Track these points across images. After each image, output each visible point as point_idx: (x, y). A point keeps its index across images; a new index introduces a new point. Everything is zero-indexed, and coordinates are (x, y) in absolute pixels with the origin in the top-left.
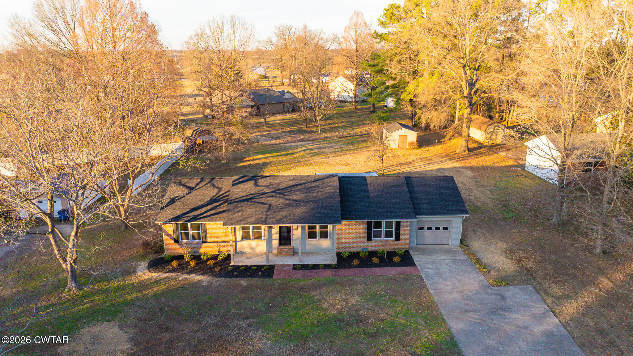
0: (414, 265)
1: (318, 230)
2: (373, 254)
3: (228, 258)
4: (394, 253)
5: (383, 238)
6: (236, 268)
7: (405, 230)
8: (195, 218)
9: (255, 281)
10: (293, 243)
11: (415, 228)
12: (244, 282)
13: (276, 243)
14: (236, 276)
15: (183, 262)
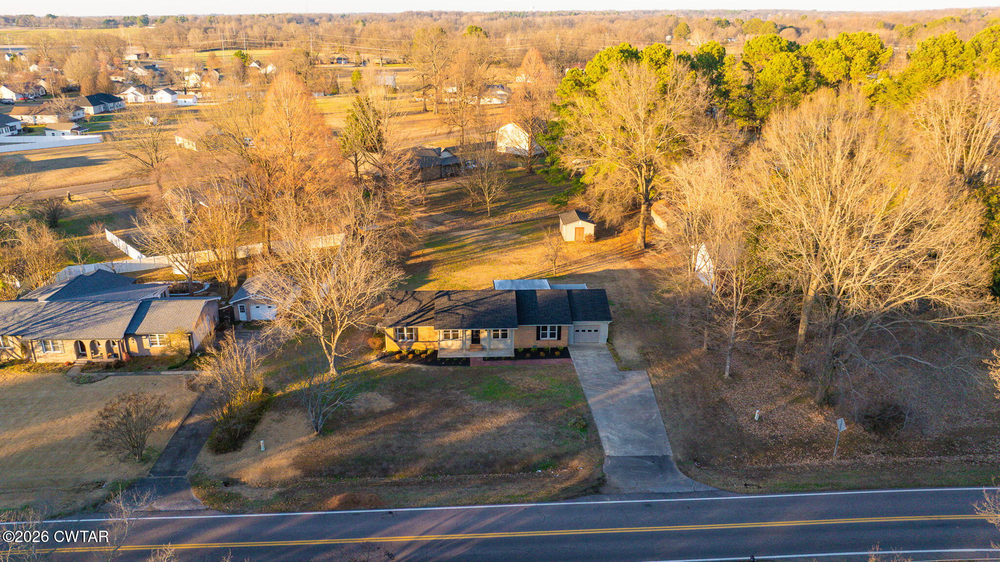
0: (570, 357)
1: (500, 332)
2: (541, 350)
3: (435, 352)
4: (556, 349)
5: (548, 337)
6: (443, 359)
7: (564, 332)
8: (408, 324)
9: (458, 368)
10: (482, 343)
11: (572, 331)
12: (451, 369)
13: (469, 343)
14: (444, 365)
15: (402, 355)
